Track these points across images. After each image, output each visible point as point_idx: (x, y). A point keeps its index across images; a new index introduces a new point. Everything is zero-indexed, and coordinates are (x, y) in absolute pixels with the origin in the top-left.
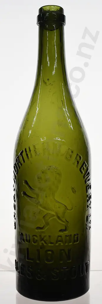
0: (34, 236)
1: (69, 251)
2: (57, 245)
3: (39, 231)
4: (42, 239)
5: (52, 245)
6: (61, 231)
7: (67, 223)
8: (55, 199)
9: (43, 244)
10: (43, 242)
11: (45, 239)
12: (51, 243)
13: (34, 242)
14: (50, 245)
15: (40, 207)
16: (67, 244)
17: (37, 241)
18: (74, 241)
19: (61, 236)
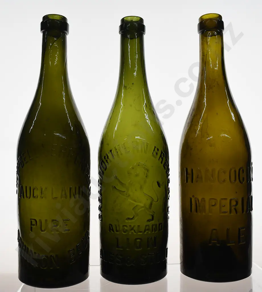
0: (124, 226)
1: (155, 238)
2: (146, 233)
3: (130, 221)
4: (132, 229)
5: (141, 233)
6: (149, 221)
7: (154, 213)
8: (144, 193)
9: (132, 233)
10: (133, 231)
11: (135, 228)
12: (141, 232)
13: (124, 232)
14: (139, 233)
15: (129, 200)
16: (153, 232)
17: (127, 230)
18: (159, 230)
19: (148, 226)
